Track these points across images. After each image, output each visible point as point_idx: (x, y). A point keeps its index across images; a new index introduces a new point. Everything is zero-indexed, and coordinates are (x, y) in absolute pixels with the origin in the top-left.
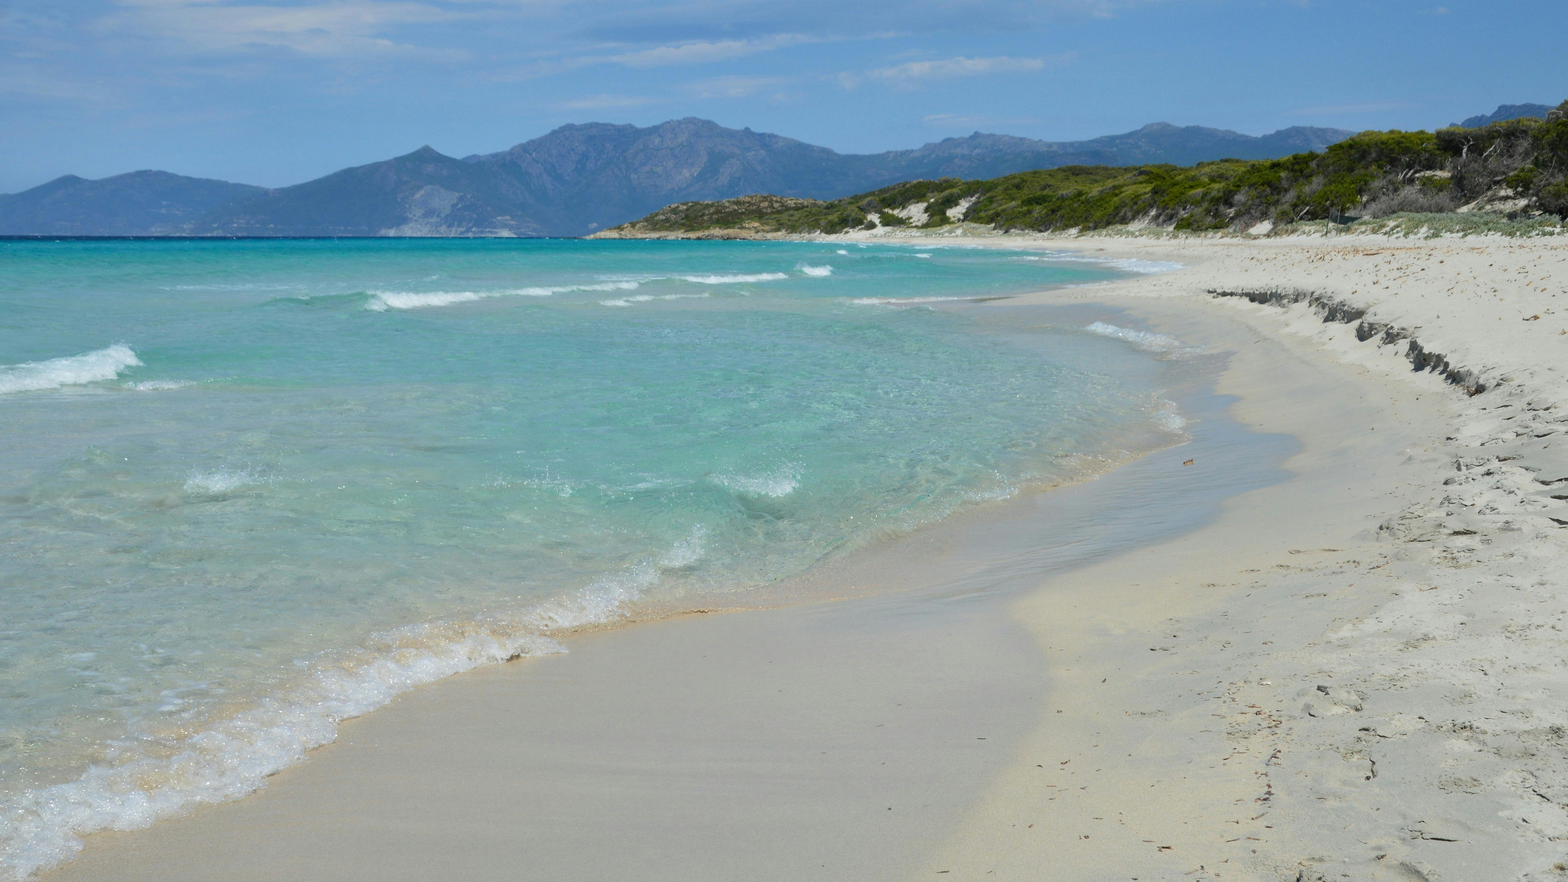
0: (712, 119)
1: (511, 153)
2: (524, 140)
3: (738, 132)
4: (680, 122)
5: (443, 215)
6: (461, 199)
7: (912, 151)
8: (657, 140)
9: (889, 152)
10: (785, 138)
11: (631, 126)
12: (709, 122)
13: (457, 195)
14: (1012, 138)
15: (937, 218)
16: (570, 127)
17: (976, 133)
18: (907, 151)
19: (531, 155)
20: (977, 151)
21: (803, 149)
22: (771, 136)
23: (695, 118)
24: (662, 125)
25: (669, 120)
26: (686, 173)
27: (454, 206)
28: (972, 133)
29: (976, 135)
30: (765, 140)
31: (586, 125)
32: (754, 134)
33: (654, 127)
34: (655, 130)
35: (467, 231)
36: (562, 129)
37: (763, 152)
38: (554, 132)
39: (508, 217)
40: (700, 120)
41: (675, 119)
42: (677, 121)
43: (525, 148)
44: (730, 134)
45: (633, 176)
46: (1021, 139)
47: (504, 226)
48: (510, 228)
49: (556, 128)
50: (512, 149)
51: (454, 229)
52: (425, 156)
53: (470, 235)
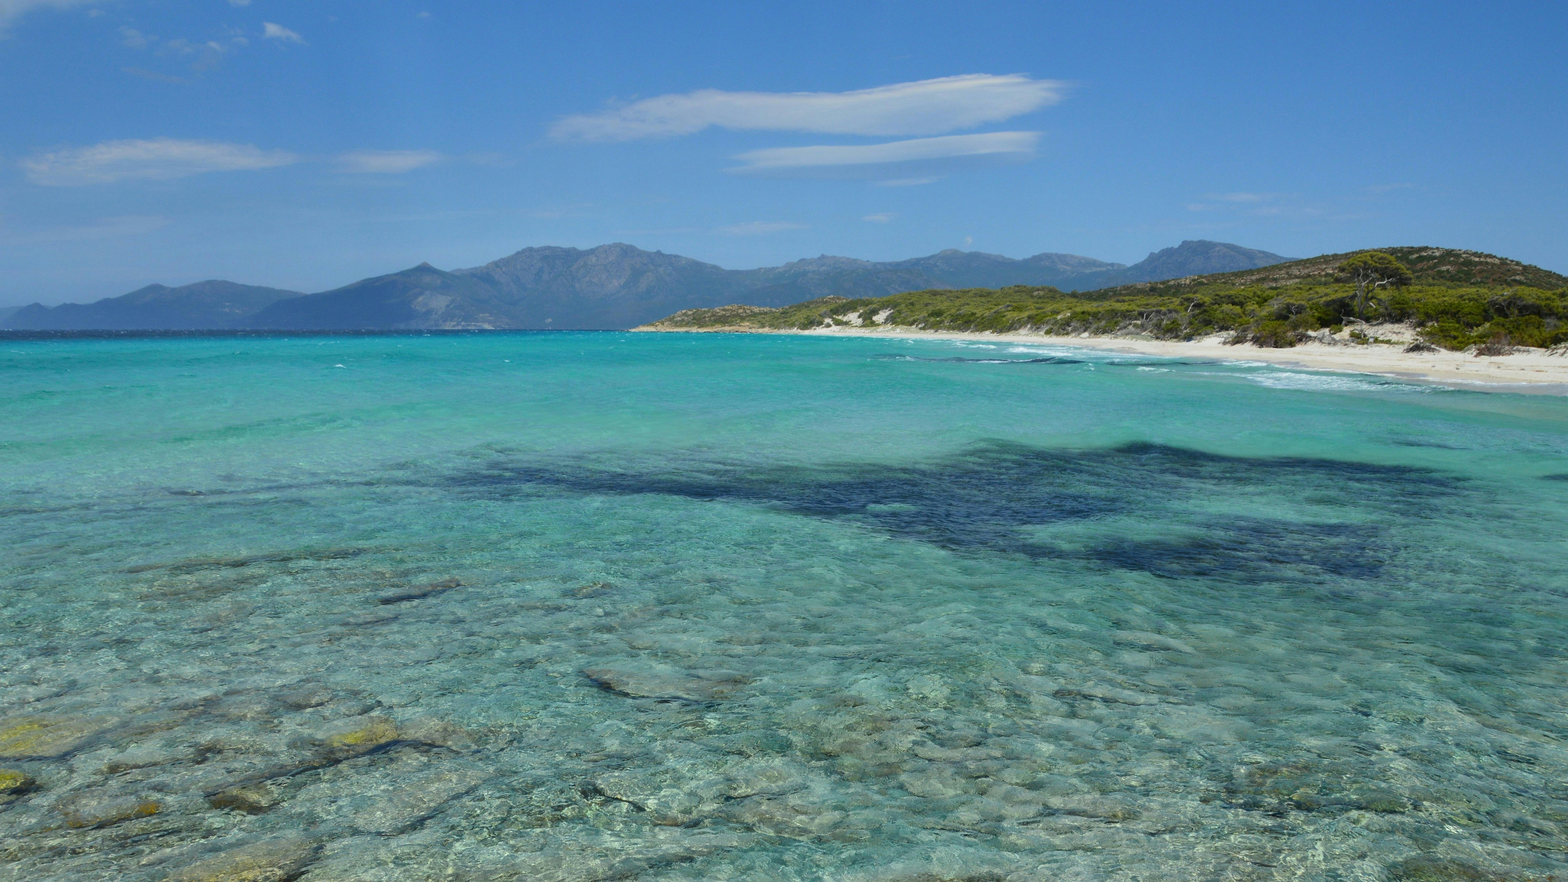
0: (633, 244)
1: (487, 267)
2: (496, 258)
3: (652, 253)
4: (610, 246)
5: (439, 313)
6: (453, 301)
7: (777, 268)
8: (594, 259)
9: (760, 269)
10: (686, 258)
11: (574, 249)
12: (631, 246)
13: (449, 298)
14: (848, 259)
16: (531, 249)
17: (823, 255)
18: (773, 268)
19: (501, 269)
20: (824, 268)
21: (697, 267)
22: (676, 256)
23: (621, 244)
24: (597, 248)
25: (602, 245)
26: (615, 283)
27: (448, 306)
28: (819, 255)
29: (823, 257)
30: (671, 260)
31: (541, 248)
32: (664, 255)
33: (591, 250)
34: (592, 251)
35: (458, 325)
36: (524, 251)
37: (670, 268)
38: (518, 253)
39: (488, 315)
40: (625, 245)
41: (605, 244)
42: (608, 245)
43: (497, 264)
44: (648, 255)
45: (577, 285)
46: (855, 260)
47: (484, 321)
48: (490, 323)
49: (520, 250)
50: (488, 265)
51: (448, 323)
52: (424, 269)
53: (460, 328)
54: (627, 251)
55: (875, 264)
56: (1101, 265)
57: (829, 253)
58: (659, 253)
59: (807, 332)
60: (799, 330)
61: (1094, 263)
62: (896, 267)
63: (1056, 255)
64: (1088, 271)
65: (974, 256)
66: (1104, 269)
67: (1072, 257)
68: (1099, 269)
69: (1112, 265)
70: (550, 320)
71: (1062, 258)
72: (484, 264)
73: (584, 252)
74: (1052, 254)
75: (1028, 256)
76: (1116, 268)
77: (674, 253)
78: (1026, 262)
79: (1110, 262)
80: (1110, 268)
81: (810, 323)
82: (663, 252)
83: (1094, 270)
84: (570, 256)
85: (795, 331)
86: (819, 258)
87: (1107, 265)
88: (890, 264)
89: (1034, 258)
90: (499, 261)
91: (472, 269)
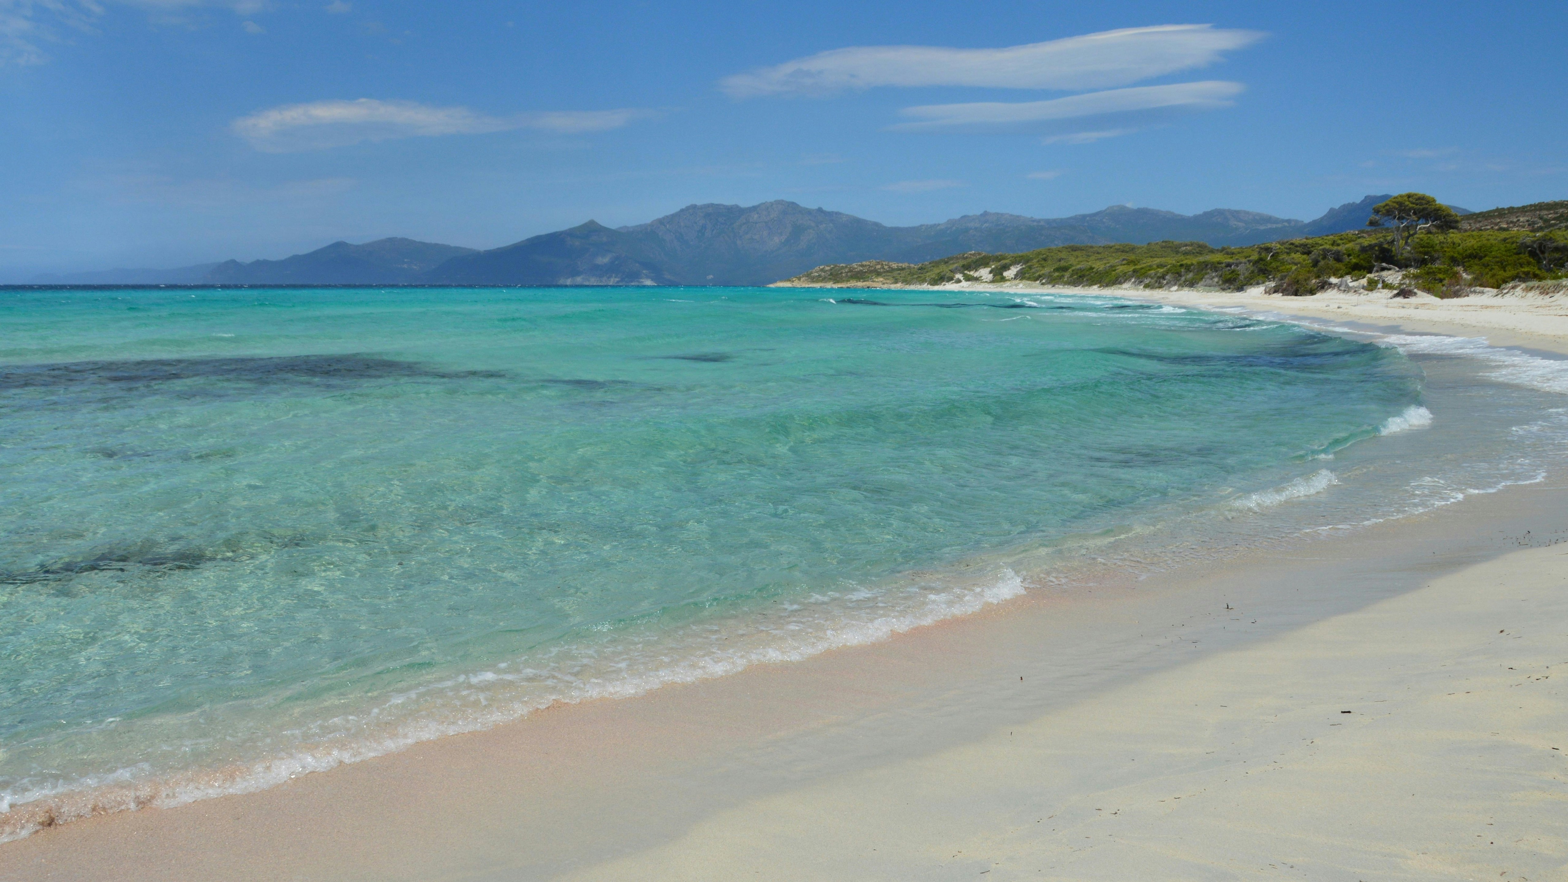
0: (795, 201)
1: (652, 225)
2: (661, 216)
3: (813, 210)
4: (772, 204)
5: (604, 269)
6: (617, 258)
7: (939, 225)
8: (756, 216)
9: (922, 226)
10: (847, 215)
11: (737, 206)
12: (793, 203)
13: (614, 255)
14: (1011, 215)
16: (694, 207)
17: (986, 212)
18: (935, 225)
19: (665, 226)
20: (986, 225)
21: (861, 223)
22: (837, 213)
23: (783, 201)
24: (759, 205)
25: (764, 202)
26: (776, 240)
27: (614, 262)
28: (981, 212)
29: (985, 214)
30: (833, 216)
31: (705, 205)
32: (824, 212)
33: (753, 207)
34: (754, 209)
36: (688, 208)
37: (831, 225)
38: (682, 210)
40: (787, 202)
41: (768, 201)
42: (770, 203)
43: (661, 222)
44: (809, 212)
45: (739, 242)
46: (1018, 217)
47: (647, 277)
48: (652, 279)
49: (684, 207)
50: (652, 222)
51: (614, 279)
52: (592, 228)
54: (789, 208)
55: (1039, 221)
56: (1277, 221)
57: (992, 210)
58: (820, 210)
59: (936, 288)
60: (929, 286)
61: (1269, 219)
62: (1060, 224)
63: (1229, 211)
64: (1262, 228)
65: (1142, 212)
66: (1280, 226)
67: (1247, 213)
68: (1274, 226)
69: (1289, 221)
71: (1236, 214)
72: (649, 220)
73: (746, 209)
74: (1224, 210)
75: (1200, 212)
76: (1293, 224)
77: (835, 210)
78: (1197, 218)
79: (1287, 218)
80: (1286, 224)
81: (941, 279)
82: (824, 209)
83: (1269, 226)
84: (732, 213)
85: (925, 287)
86: (981, 215)
87: (1283, 221)
88: (1054, 220)
89: (1205, 214)
90: (664, 218)
91: (637, 226)
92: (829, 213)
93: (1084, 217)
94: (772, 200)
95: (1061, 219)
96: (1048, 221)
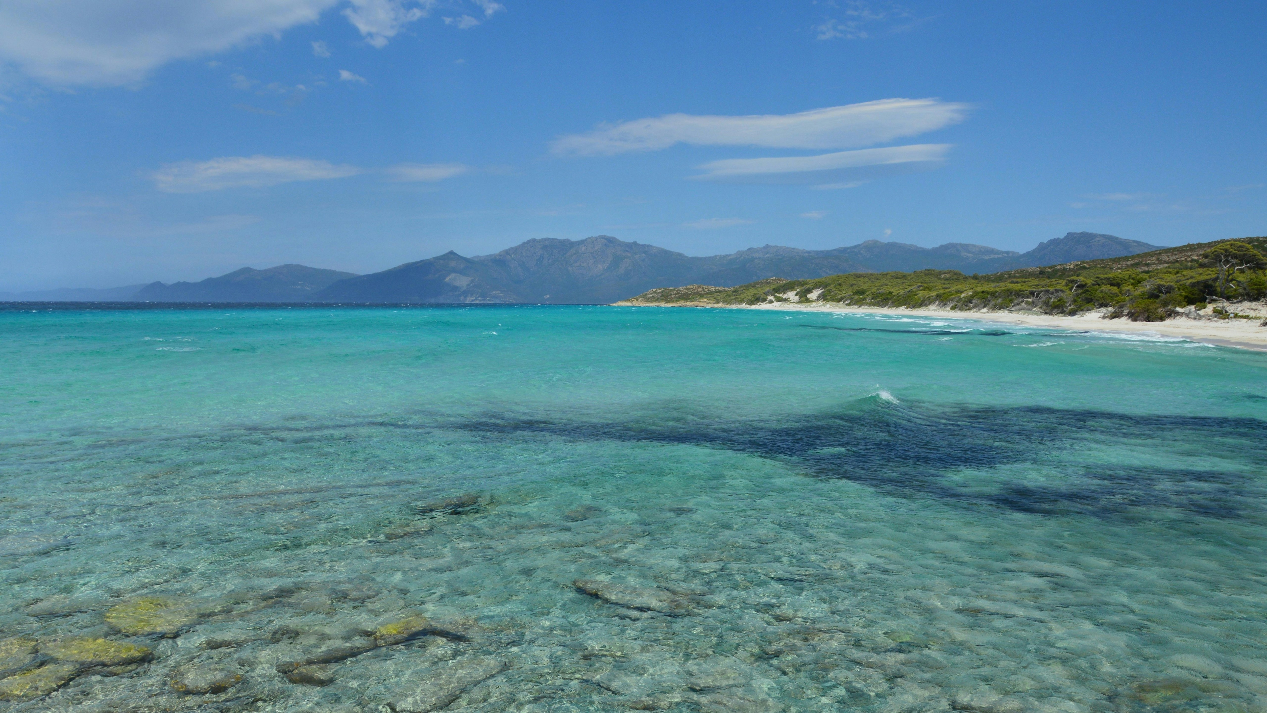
0: (615, 236)
1: (500, 255)
2: (507, 247)
3: (630, 243)
4: (596, 238)
5: (462, 291)
6: (472, 281)
7: (730, 255)
8: (584, 248)
9: (716, 256)
10: (656, 247)
11: (568, 240)
12: (613, 238)
13: (470, 279)
14: (788, 248)
15: (803, 299)
16: (534, 240)
18: (727, 255)
19: (511, 256)
20: (768, 255)
21: (667, 254)
22: (649, 246)
23: (605, 236)
24: (586, 240)
25: (590, 237)
26: (600, 267)
27: (468, 285)
28: (764, 245)
29: (767, 246)
30: (645, 249)
31: (542, 239)
32: (639, 245)
34: (582, 242)
35: (476, 299)
36: (529, 242)
37: (644, 255)
38: (524, 243)
39: (499, 292)
40: (608, 237)
41: (593, 236)
43: (507, 252)
44: (625, 245)
45: (570, 269)
46: (793, 249)
47: (496, 297)
48: (500, 298)
49: (525, 241)
50: (500, 253)
51: (468, 298)
52: (451, 256)
53: (477, 302)
54: (610, 241)
55: (809, 252)
56: (998, 252)
57: (771, 244)
58: (635, 243)
61: (994, 253)
62: (827, 255)
63: (961, 246)
64: (989, 258)
65: (892, 246)
66: (1001, 256)
67: (974, 248)
69: (1009, 254)
70: (548, 296)
71: (967, 249)
72: (497, 252)
73: (576, 242)
74: (958, 245)
75: (937, 245)
76: (1012, 257)
77: (647, 243)
78: (936, 251)
79: (1004, 250)
80: (1007, 257)
81: (757, 300)
82: (638, 242)
83: (995, 258)
84: (565, 246)
85: (744, 306)
86: (764, 247)
87: (1004, 254)
88: (822, 252)
89: (943, 248)
90: (509, 249)
91: (488, 256)
92: (642, 245)
93: (844, 250)
94: (597, 235)
95: (828, 251)
96: (817, 252)
